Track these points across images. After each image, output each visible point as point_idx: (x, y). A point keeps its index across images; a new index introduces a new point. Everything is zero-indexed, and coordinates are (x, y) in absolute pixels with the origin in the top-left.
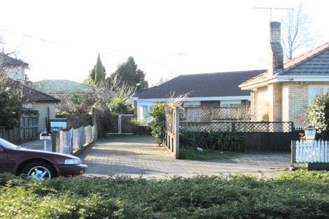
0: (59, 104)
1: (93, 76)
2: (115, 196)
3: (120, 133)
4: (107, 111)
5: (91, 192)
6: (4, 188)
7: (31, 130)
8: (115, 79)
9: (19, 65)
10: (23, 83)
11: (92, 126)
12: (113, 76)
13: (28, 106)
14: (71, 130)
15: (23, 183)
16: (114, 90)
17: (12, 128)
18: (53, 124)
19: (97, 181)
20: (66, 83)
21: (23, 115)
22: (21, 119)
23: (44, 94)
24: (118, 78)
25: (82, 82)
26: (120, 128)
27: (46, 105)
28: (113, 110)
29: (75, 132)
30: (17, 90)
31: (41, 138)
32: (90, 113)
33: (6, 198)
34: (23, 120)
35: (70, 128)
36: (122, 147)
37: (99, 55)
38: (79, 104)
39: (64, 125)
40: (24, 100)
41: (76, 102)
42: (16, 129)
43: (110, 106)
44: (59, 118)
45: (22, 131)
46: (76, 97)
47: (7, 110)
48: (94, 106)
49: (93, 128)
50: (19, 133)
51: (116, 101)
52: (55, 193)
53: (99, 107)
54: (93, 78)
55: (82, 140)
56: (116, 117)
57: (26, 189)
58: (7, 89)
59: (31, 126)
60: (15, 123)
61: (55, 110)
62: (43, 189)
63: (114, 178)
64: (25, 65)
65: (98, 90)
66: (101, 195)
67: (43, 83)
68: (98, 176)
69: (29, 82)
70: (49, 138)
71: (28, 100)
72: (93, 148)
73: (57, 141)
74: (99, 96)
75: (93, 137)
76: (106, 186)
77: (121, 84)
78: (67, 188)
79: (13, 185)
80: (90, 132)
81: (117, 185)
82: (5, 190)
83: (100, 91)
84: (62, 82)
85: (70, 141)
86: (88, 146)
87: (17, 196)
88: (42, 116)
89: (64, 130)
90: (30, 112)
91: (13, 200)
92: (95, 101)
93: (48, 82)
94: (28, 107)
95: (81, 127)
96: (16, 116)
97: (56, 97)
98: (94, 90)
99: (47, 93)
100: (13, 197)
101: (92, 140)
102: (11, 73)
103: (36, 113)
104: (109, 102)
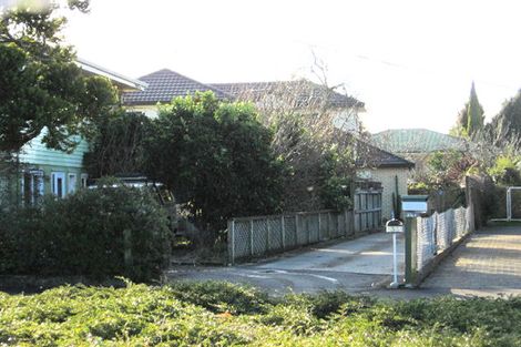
0: (414, 171)
1: (464, 121)
2: (509, 331)
3: (509, 218)
4: (489, 181)
5: (472, 324)
6: (337, 316)
7: (370, 215)
8: (500, 125)
9: (350, 106)
10: (356, 135)
11: (465, 207)
12: (495, 121)
13: (365, 175)
14: (434, 216)
15: (365, 307)
16: (497, 145)
17: (342, 212)
18: (406, 206)
19: (479, 304)
20: (422, 133)
21: (359, 190)
22: (356, 197)
23: (390, 154)
24: (505, 124)
25: (448, 133)
26: (509, 210)
27: (393, 173)
28: (498, 178)
29: (439, 219)
30: (349, 147)
31: (389, 229)
32: (463, 186)
33: (340, 333)
34: (359, 198)
35: (432, 212)
36: (513, 242)
37: (473, 85)
38: (444, 170)
39: (423, 207)
40: (358, 165)
41: (439, 167)
42: (347, 214)
43: (492, 172)
44: (414, 194)
45: (356, 217)
46: (440, 157)
47: (334, 182)
48: (468, 174)
49: (468, 210)
50: (352, 220)
51: (503, 163)
52: (415, 325)
53: (476, 175)
54: (465, 126)
55: (451, 233)
56: (503, 192)
57: (370, 319)
58: (334, 146)
59: (370, 209)
60: (346, 204)
61: (407, 180)
62: (397, 318)
63: (506, 298)
64: (360, 106)
65: (473, 146)
66: (488, 330)
67: (387, 135)
68: (480, 294)
69: (365, 134)
70: (400, 229)
71: (365, 164)
72: (469, 245)
73: (413, 234)
74: (475, 156)
75: (467, 226)
76: (494, 314)
77: (509, 134)
78: (433, 317)
79: (350, 311)
80: (463, 216)
81: (511, 311)
82: (337, 320)
83: (476, 146)
84: (416, 132)
85: (433, 234)
86: (461, 241)
87: (356, 331)
88: (387, 192)
89: (423, 216)
90: (369, 184)
91: (350, 337)
92: (468, 165)
93: (394, 133)
94: (365, 177)
95: (449, 211)
96: (348, 193)
97: (408, 158)
98: (467, 146)
99: (394, 152)
100: (350, 332)
101: (466, 232)
102: (339, 120)
103: (377, 186)
104: (492, 166)
